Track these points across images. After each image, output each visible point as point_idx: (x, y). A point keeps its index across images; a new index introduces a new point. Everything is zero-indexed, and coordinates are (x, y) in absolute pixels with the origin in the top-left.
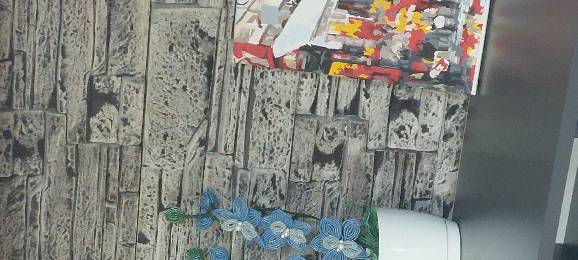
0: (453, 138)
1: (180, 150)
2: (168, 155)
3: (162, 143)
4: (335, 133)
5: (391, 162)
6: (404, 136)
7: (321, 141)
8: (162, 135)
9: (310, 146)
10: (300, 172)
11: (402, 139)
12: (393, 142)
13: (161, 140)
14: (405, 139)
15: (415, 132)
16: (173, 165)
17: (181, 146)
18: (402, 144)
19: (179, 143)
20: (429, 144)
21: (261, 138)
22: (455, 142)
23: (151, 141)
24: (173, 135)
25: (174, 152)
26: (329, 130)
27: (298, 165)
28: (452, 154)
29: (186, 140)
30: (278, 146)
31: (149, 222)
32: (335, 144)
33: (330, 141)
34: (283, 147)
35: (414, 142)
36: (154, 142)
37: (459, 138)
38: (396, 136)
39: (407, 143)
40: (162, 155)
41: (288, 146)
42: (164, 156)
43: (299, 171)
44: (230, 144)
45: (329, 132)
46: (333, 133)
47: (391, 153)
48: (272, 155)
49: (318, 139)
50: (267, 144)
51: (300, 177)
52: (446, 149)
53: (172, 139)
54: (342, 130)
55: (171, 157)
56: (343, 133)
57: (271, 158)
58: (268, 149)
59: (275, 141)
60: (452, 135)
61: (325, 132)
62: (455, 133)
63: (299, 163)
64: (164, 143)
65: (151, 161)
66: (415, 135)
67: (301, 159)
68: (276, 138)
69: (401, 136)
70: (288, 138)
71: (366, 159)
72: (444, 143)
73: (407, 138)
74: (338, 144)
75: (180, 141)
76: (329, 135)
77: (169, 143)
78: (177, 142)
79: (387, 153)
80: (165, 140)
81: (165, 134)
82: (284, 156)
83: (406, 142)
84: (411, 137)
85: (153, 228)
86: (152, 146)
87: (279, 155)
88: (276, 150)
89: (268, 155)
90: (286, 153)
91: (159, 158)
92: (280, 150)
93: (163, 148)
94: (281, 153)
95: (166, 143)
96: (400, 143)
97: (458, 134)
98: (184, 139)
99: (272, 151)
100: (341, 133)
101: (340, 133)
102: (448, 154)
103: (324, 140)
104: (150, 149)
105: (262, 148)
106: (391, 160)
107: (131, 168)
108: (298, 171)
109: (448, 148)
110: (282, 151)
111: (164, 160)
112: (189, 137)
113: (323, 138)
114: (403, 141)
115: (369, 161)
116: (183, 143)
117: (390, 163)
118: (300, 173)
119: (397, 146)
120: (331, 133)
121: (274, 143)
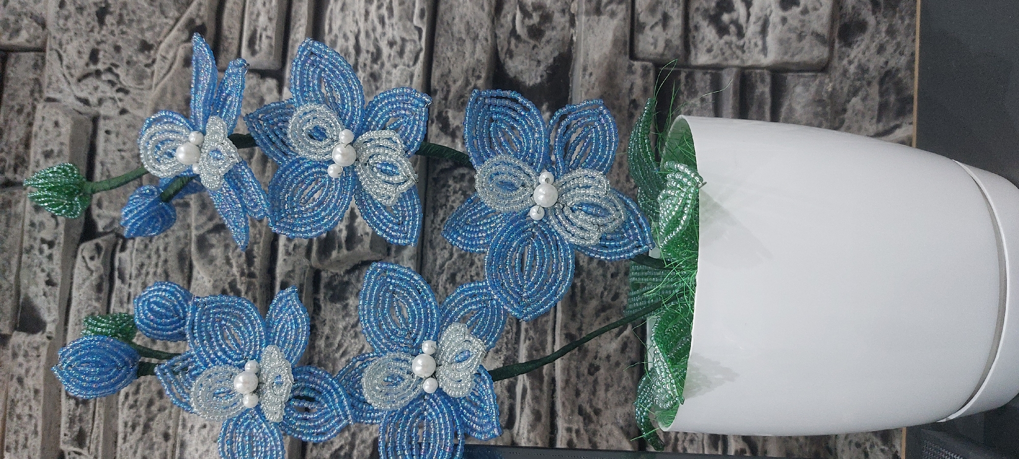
0: (867, 36)
1: (142, 58)
2: (109, 70)
3: (92, 31)
4: (546, 18)
5: (703, 100)
6: (733, 29)
7: (509, 43)
8: (94, 9)
9: (479, 47)
10: (454, 118)
11: (726, 38)
12: (702, 47)
13: (89, 19)
14: (734, 39)
15: (760, 14)
16: (121, 100)
17: (145, 47)
18: (728, 53)
19: (140, 36)
20: (804, 42)
21: (349, 19)
22: (873, 47)
23: (61, 22)
24: (125, 12)
25: (125, 60)
26: (530, 9)
27: (446, 98)
28: (869, 84)
29: (158, 29)
30: (390, 33)
31: (46, 265)
32: (547, 52)
33: (532, 42)
34: (403, 40)
35: (760, 43)
36: (70, 24)
37: (883, 35)
38: (708, 32)
39: (742, 48)
40: (92, 67)
41: (416, 37)
42: (98, 73)
43: (451, 119)
44: (265, 29)
45: (530, 16)
46: (541, 17)
47: (698, 75)
48: (376, 67)
49: (503, 34)
50: (362, 36)
51: (453, 135)
52: (852, 69)
53: (120, 21)
54: (563, 11)
55: (117, 76)
56: (567, 17)
57: (374, 77)
58: (368, 52)
59: (382, 21)
60: (862, 27)
61: (519, 16)
62: (871, 20)
63: (448, 92)
64: (97, 30)
65: (64, 86)
66: (760, 23)
67: (455, 82)
68: (384, 11)
69: (722, 30)
70: (417, 11)
71: (632, 77)
72: (844, 49)
73: (740, 34)
74: (556, 54)
75: (142, 31)
76: (531, 22)
77: (112, 33)
78: (133, 32)
79: (690, 76)
80: (101, 22)
81: (103, 5)
82: (408, 66)
83: (738, 47)
84: (752, 30)
85: (55, 281)
86: (66, 37)
87: (395, 66)
88: (386, 50)
89: (368, 68)
90: (412, 56)
91: (86, 76)
92: (396, 48)
93: (92, 44)
94: (398, 61)
95: (103, 32)
96: (721, 49)
97: (878, 23)
98: (152, 28)
99: (377, 56)
100: (563, 20)
101: (560, 20)
102: (858, 83)
103: (518, 38)
104: (61, 45)
105: (352, 50)
106: (701, 95)
107: (20, 111)
108: (447, 118)
109: (856, 63)
110: (401, 53)
111: (99, 83)
112: (167, 24)
113: (513, 32)
114: (729, 44)
115: (639, 82)
116: (148, 36)
117: (698, 103)
118: (454, 122)
119: (715, 57)
120: (536, 19)
121: (379, 28)
